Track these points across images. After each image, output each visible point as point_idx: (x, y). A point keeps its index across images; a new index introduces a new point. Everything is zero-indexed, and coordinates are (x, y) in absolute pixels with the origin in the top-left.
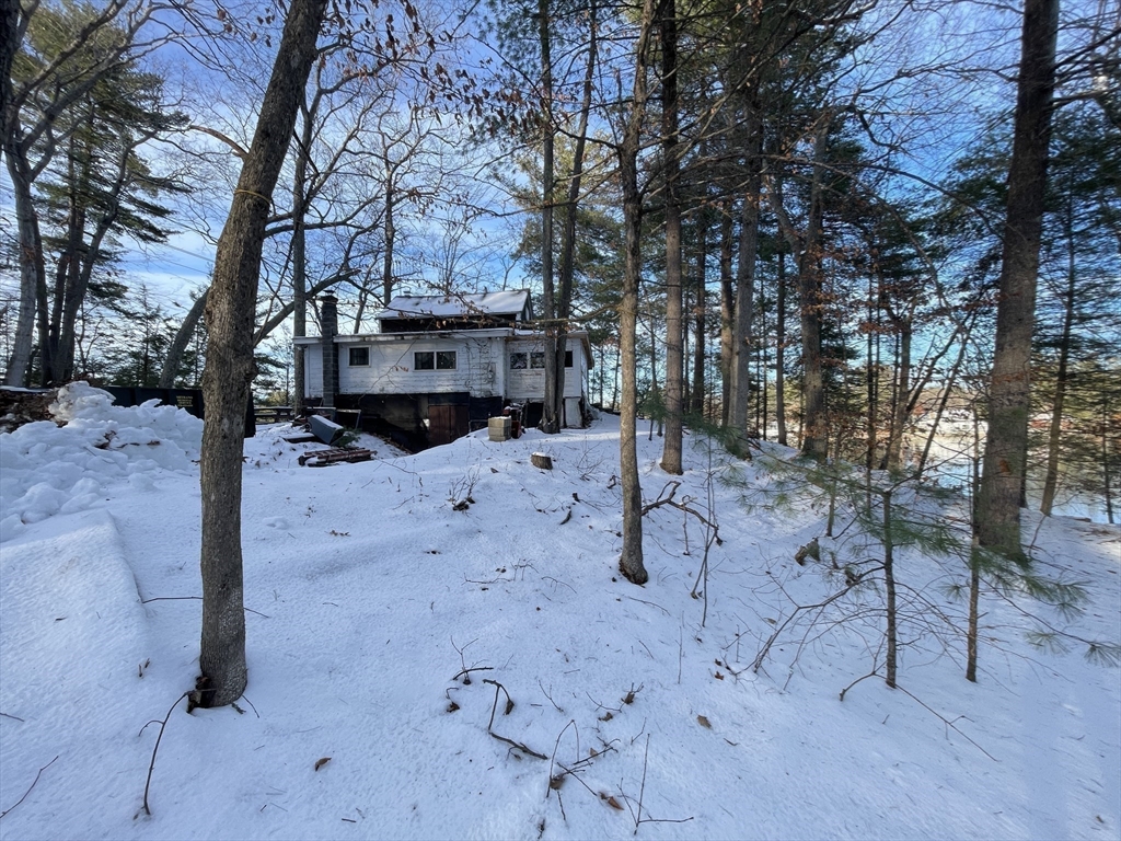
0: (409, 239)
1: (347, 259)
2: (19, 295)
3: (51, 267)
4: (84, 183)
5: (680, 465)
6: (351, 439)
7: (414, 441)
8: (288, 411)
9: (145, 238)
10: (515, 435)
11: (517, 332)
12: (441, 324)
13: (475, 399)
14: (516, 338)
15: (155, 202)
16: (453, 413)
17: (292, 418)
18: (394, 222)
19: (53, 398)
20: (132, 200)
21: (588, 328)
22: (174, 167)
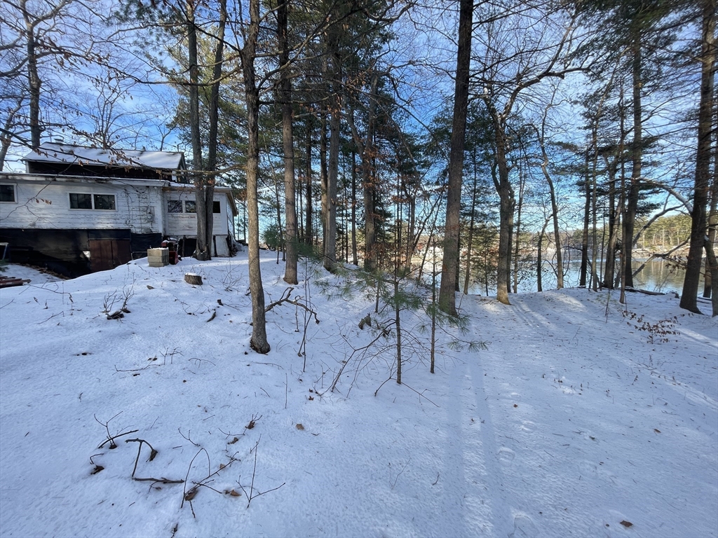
5: (296, 279)
10: (173, 262)
11: (173, 184)
13: (136, 235)
14: (173, 189)
16: (115, 245)
21: (233, 187)
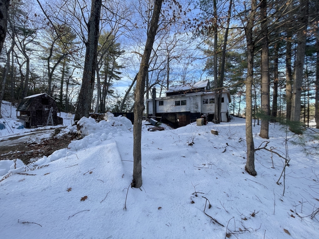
0: (173, 70)
1: (158, 78)
2: (97, 94)
3: (102, 88)
4: (107, 70)
5: (268, 136)
6: (159, 124)
7: (175, 125)
8: (145, 117)
9: (117, 79)
10: (205, 124)
11: (205, 93)
12: (185, 93)
13: (192, 113)
14: (204, 95)
15: (119, 71)
16: (186, 117)
17: (146, 119)
18: (170, 66)
19: (104, 115)
20: (115, 72)
21: (229, 90)
22: (122, 63)
